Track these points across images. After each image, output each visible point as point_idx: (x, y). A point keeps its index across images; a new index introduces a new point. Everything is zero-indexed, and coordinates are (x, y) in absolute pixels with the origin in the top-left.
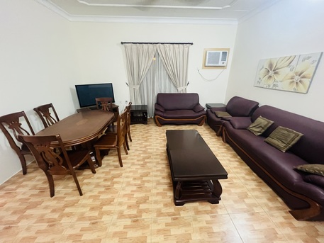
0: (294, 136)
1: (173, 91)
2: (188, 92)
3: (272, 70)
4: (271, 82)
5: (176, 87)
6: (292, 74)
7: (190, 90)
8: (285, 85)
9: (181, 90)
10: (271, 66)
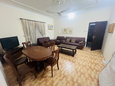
0: (75, 40)
1: (42, 37)
2: (46, 37)
3: (65, 30)
4: (66, 32)
5: (43, 36)
6: (69, 31)
7: (46, 36)
8: (69, 32)
9: (44, 36)
10: (65, 29)
